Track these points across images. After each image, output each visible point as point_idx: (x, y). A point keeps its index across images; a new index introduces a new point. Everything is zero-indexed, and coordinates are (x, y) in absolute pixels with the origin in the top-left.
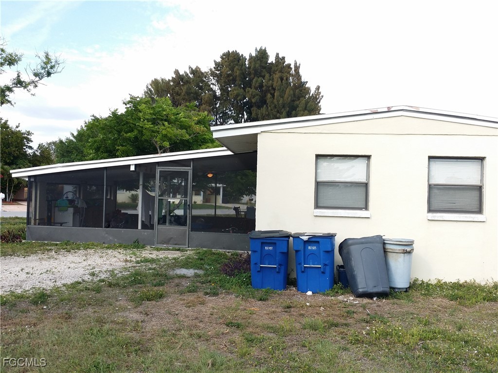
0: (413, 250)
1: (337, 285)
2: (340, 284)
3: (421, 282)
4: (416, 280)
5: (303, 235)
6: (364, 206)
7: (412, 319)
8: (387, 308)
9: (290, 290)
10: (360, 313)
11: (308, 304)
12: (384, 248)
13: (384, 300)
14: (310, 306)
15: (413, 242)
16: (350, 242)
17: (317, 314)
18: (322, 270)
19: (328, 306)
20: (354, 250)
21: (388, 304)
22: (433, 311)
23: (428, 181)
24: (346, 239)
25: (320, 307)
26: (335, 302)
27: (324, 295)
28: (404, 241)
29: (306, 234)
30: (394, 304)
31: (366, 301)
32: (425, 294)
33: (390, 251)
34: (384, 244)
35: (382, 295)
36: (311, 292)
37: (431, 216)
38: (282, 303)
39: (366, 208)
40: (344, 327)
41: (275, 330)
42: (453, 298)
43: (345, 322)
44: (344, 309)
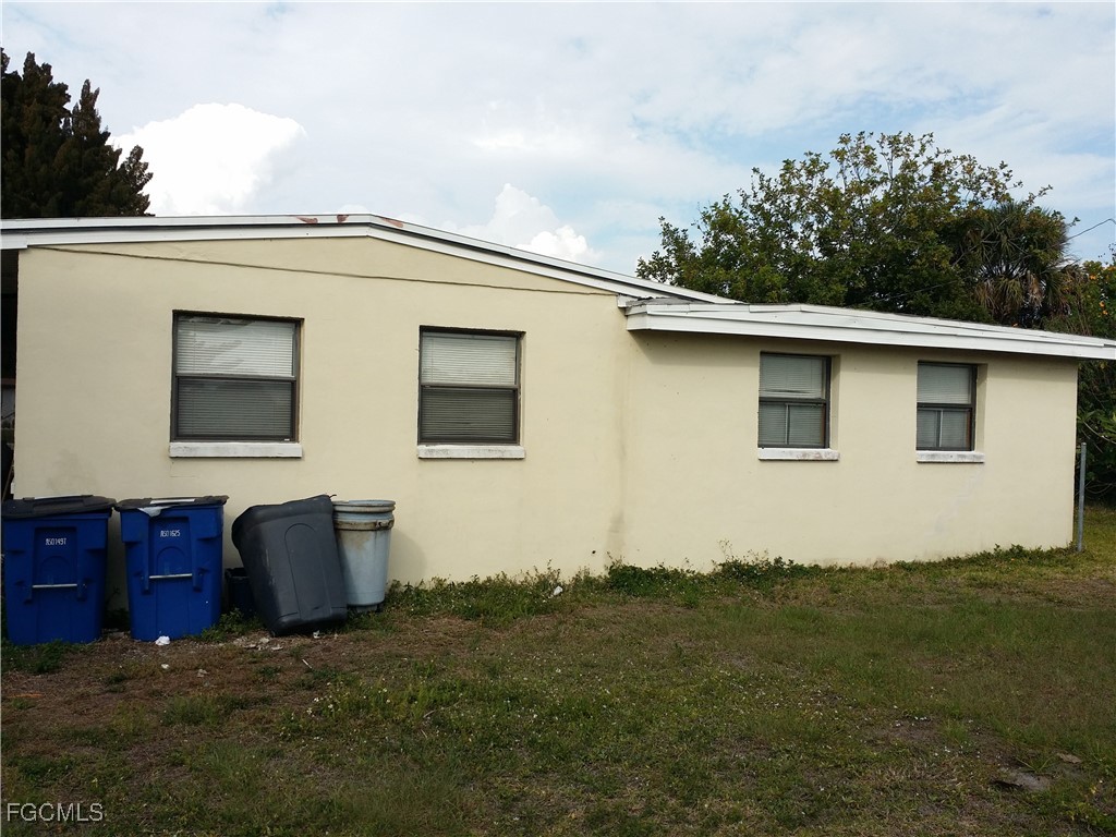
0: (392, 522)
1: (229, 614)
2: (236, 613)
3: (405, 589)
4: (397, 584)
5: (146, 502)
6: (287, 433)
7: (400, 666)
8: (345, 652)
9: (113, 639)
10: (290, 669)
11: (165, 666)
12: (335, 523)
13: (336, 635)
14: (172, 671)
15: (391, 505)
16: (260, 513)
17: (192, 685)
18: (194, 585)
19: (216, 663)
20: (269, 530)
21: (345, 643)
22: (438, 645)
23: (420, 378)
24: (250, 509)
25: (197, 668)
26: (230, 654)
27: (199, 640)
28: (373, 504)
29: (152, 502)
30: (358, 640)
31: (297, 642)
32: (415, 613)
33: (347, 527)
34: (335, 513)
35: (330, 625)
36: (167, 638)
37: (424, 450)
38: (98, 671)
39: (292, 436)
40: (261, 705)
41: (95, 739)
42: (472, 614)
43: (261, 695)
44: (253, 665)
